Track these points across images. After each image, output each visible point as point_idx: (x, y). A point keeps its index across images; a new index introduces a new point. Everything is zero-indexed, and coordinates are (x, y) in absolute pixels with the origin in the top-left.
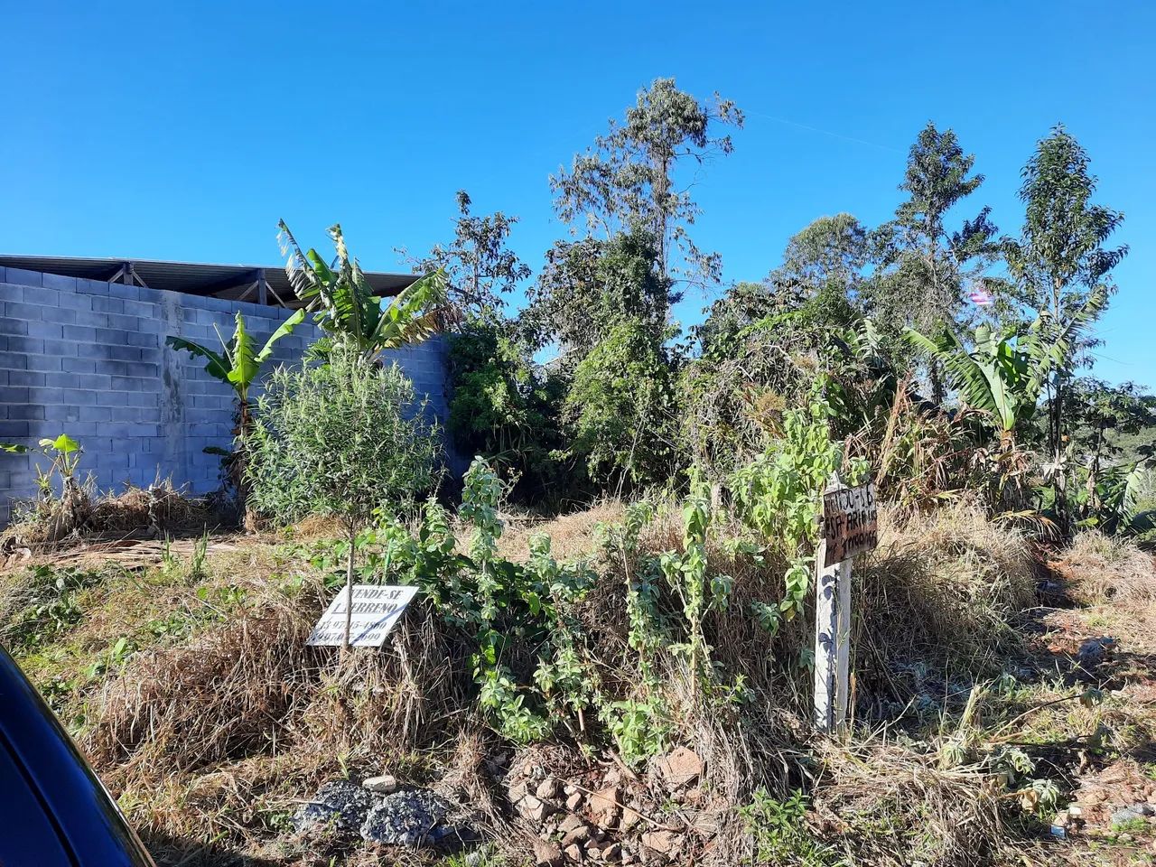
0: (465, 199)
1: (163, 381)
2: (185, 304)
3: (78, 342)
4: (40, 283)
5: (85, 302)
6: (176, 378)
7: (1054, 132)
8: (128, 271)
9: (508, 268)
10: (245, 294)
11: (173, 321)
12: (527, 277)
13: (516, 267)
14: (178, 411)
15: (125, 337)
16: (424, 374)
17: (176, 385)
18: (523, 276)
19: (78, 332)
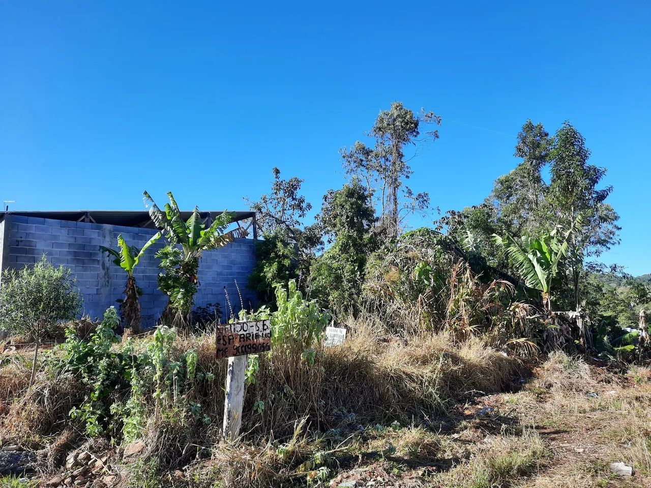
0: (277, 172)
1: (101, 267)
2: (115, 230)
3: (60, 250)
4: (43, 223)
5: (64, 232)
6: (108, 266)
7: (564, 125)
8: (87, 216)
9: (299, 205)
10: (146, 225)
11: (108, 239)
12: (309, 209)
13: (304, 205)
14: (108, 281)
15: (84, 247)
16: (244, 261)
17: (108, 269)
18: (308, 209)
19: (60, 245)
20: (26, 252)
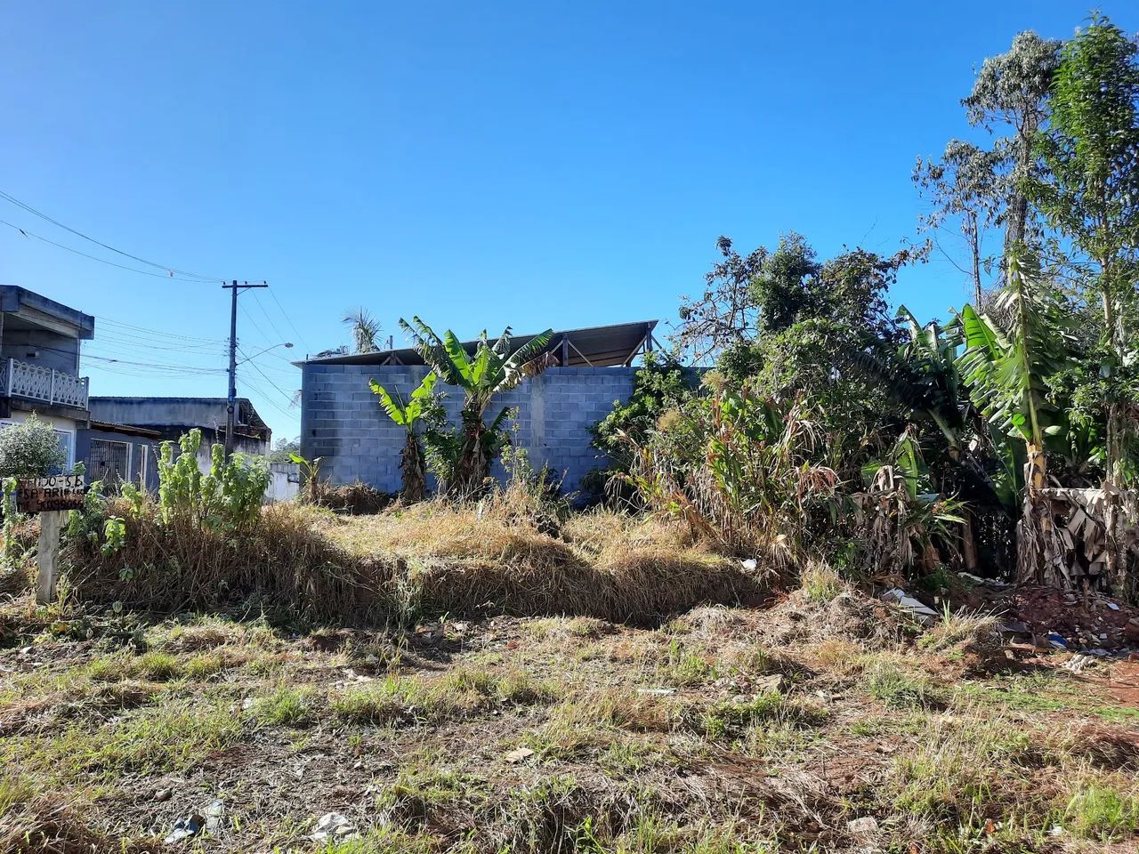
3: (361, 402)
5: (366, 378)
8: (392, 358)
19: (361, 396)
20: (325, 406)
